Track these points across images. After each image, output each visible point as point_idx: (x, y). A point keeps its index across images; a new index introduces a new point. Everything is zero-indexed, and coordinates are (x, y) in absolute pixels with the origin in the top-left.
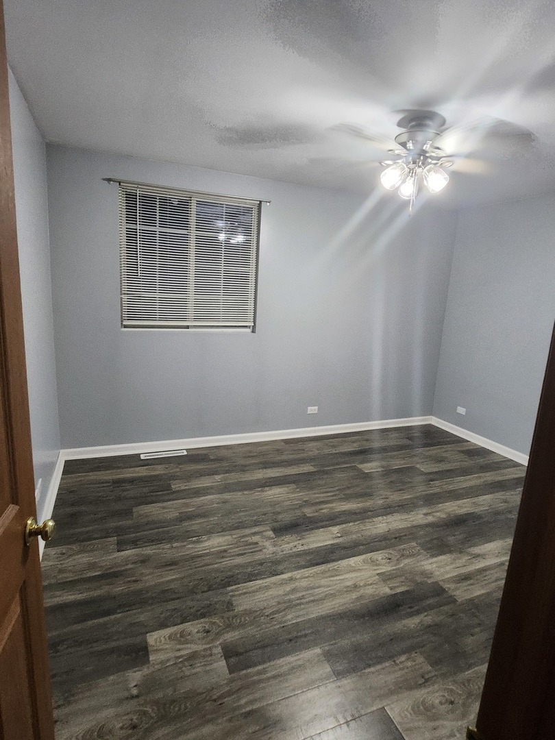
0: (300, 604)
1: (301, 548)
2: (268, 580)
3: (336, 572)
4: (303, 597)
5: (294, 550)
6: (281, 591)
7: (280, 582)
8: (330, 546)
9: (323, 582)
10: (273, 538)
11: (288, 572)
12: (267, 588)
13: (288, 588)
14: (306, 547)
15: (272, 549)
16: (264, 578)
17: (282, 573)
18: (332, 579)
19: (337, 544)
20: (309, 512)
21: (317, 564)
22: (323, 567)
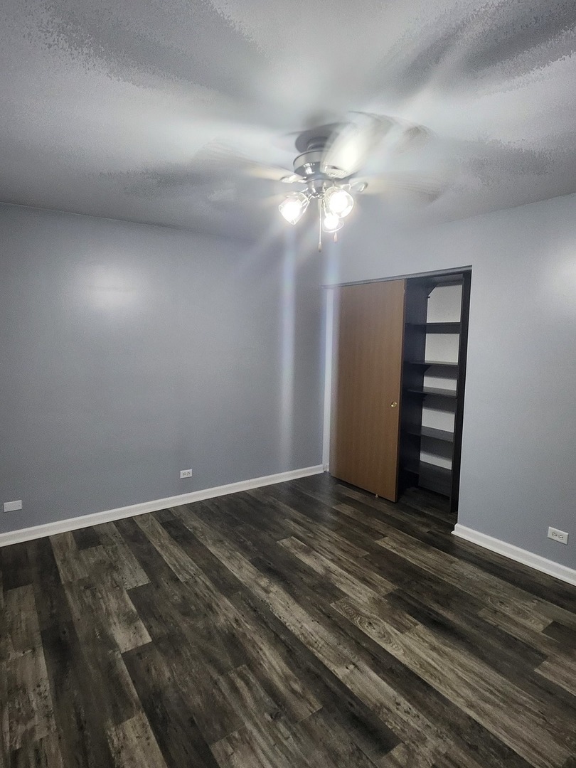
0: (499, 691)
1: (405, 704)
2: (495, 732)
3: (423, 664)
4: (487, 690)
5: (414, 711)
6: (498, 714)
7: (486, 717)
8: (382, 674)
9: (450, 676)
10: (407, 747)
11: (462, 712)
12: (507, 730)
13: (488, 707)
14: (401, 699)
15: (432, 742)
16: (495, 737)
17: (470, 718)
18: (439, 668)
19: (372, 667)
20: (307, 708)
21: (425, 683)
22: (426, 678)
